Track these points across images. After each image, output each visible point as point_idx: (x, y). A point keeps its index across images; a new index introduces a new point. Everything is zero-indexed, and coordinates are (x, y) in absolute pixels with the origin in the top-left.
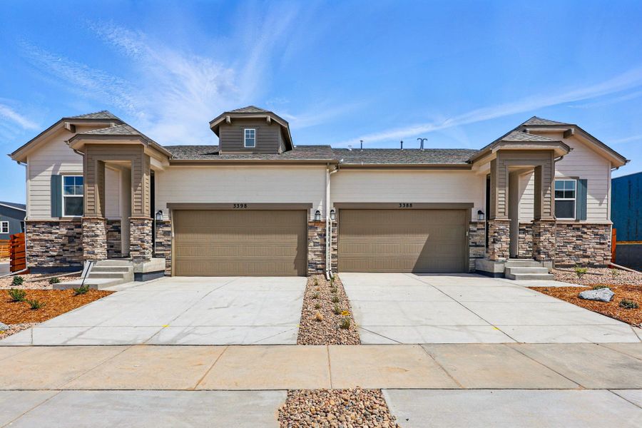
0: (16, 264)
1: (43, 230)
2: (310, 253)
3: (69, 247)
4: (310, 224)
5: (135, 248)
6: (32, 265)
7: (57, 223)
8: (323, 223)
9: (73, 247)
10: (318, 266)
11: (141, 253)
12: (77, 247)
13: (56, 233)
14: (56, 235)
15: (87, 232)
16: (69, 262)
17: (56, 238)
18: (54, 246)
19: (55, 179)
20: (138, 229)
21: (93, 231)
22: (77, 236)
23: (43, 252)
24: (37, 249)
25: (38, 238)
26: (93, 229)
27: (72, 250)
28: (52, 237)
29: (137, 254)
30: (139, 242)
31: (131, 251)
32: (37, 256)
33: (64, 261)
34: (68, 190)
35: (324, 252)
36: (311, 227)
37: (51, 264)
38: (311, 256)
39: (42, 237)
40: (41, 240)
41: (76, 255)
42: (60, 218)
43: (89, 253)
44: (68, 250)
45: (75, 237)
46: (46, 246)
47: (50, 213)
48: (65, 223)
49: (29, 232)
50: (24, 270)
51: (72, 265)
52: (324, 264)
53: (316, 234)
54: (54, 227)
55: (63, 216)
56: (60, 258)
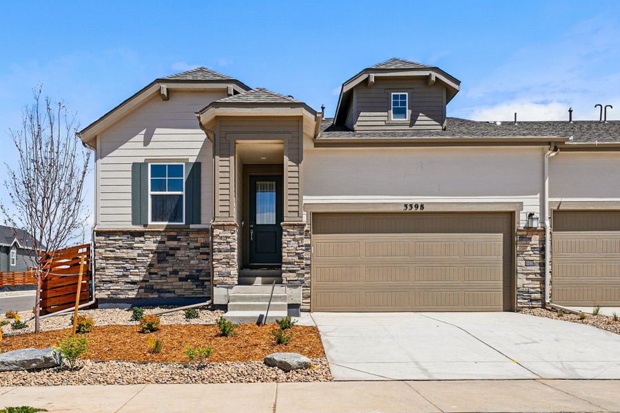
0: (49, 296)
1: (120, 243)
2: (519, 276)
3: (159, 268)
4: (519, 233)
5: (290, 267)
6: (103, 295)
7: (141, 234)
8: (539, 231)
9: (164, 269)
10: (533, 296)
11: (299, 275)
12: (170, 269)
13: (139, 248)
14: (140, 252)
15: (219, 243)
16: (159, 291)
17: (139, 255)
18: (136, 268)
19: (138, 169)
20: (294, 240)
21: (228, 243)
22: (171, 252)
23: (119, 276)
24: (111, 272)
25: (112, 255)
26: (229, 240)
27: (162, 273)
28: (133, 254)
29: (292, 276)
30: (296, 259)
31: (285, 272)
32: (111, 282)
33: (150, 289)
34: (157, 185)
35: (543, 274)
36: (522, 238)
37: (132, 295)
38: (521, 281)
39: (119, 253)
40: (116, 258)
41: (169, 280)
42: (146, 226)
43: (221, 275)
44: (156, 274)
45: (168, 254)
46: (124, 268)
47: (130, 218)
48: (153, 233)
49: (100, 247)
50: (90, 303)
51: (162, 295)
52: (543, 292)
53: (529, 248)
54: (136, 239)
55: (150, 223)
56: (144, 284)
